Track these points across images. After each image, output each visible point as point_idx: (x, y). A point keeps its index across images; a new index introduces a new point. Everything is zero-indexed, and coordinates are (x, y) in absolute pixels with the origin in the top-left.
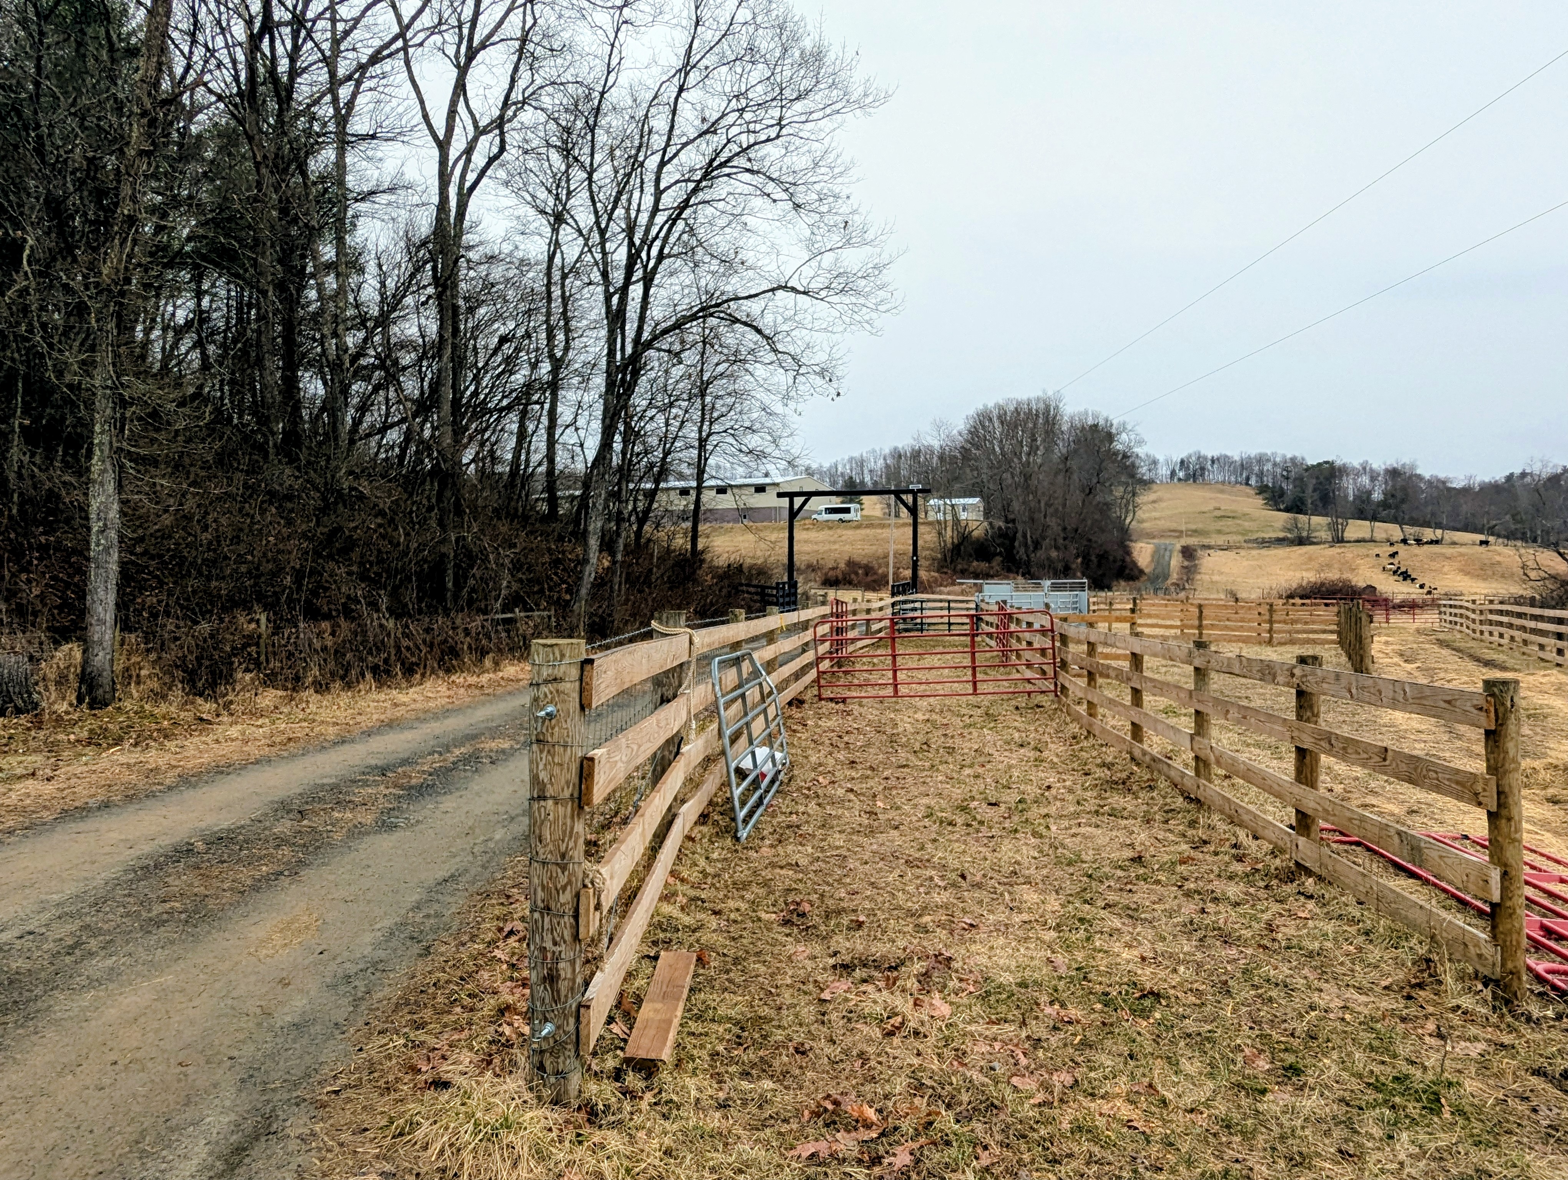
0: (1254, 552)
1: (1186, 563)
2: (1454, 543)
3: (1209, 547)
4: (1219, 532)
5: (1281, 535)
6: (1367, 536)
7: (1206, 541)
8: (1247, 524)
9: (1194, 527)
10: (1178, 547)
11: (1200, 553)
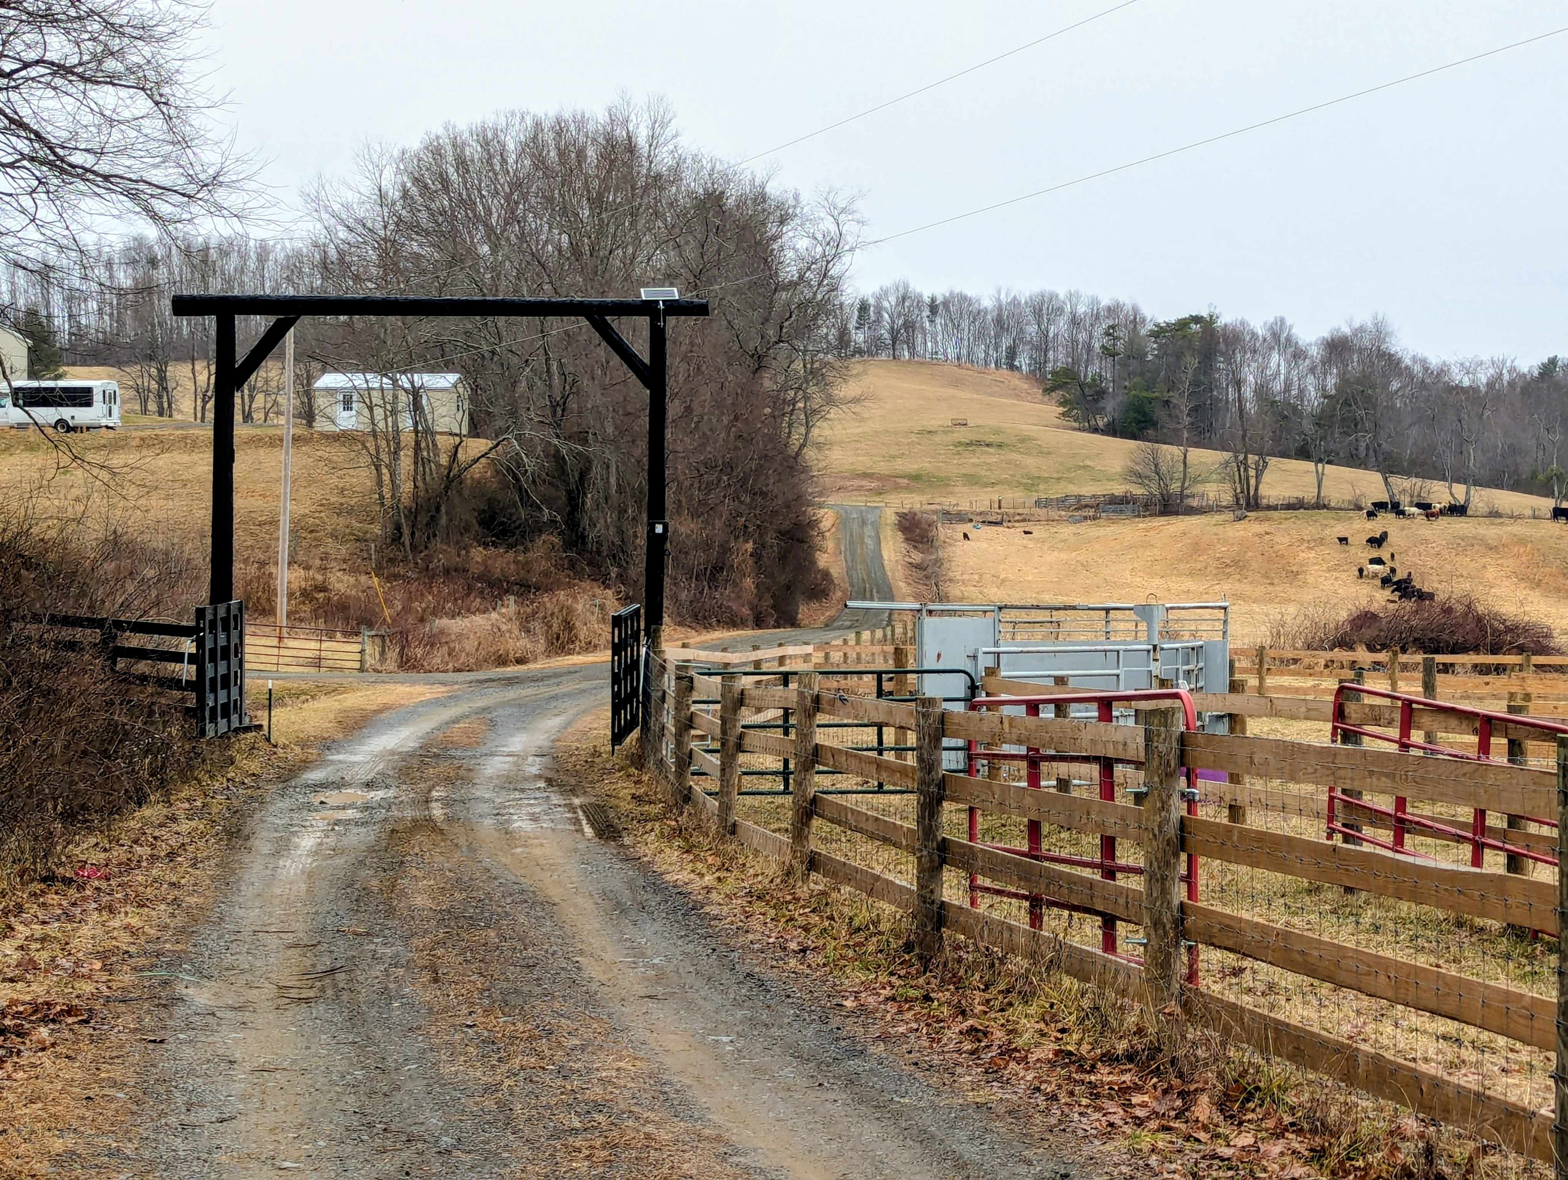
0: (1067, 531)
1: (917, 557)
2: (1494, 514)
3: (962, 518)
4: (972, 480)
5: (1119, 489)
6: (1309, 494)
7: (948, 502)
8: (1031, 462)
9: (911, 466)
10: (890, 517)
11: (943, 532)
